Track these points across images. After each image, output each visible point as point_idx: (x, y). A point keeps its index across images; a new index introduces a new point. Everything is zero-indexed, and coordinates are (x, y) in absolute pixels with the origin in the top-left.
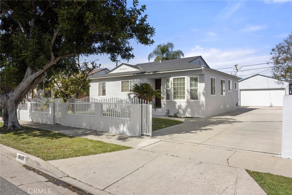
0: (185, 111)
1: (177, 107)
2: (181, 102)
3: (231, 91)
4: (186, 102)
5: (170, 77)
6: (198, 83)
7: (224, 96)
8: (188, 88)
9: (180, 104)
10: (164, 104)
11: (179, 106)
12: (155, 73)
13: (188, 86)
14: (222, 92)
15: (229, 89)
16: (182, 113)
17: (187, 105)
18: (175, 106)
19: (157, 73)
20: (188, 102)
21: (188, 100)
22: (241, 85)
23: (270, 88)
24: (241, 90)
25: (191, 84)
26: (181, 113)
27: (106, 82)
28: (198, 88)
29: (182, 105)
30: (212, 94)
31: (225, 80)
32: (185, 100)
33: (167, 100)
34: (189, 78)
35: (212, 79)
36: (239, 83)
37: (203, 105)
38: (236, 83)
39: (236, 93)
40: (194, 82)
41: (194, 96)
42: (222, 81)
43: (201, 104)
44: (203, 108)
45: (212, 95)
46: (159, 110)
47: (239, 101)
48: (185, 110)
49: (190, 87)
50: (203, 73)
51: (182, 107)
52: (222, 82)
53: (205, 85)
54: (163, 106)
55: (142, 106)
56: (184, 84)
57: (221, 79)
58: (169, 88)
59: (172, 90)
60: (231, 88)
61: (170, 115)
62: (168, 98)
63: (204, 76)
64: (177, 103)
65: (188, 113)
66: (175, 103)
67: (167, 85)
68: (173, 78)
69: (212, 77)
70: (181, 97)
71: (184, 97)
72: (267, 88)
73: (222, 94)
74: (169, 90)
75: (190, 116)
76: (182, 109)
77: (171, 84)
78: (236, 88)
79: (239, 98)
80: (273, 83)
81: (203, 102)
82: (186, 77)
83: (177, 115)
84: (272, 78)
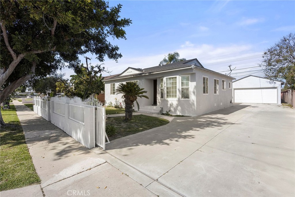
0: (175, 110)
1: (169, 105)
2: (173, 101)
3: (225, 90)
4: (177, 100)
5: (163, 77)
6: (190, 82)
7: (218, 95)
8: (180, 87)
9: (172, 102)
10: (159, 102)
11: (170, 105)
12: (150, 74)
13: (179, 85)
14: (216, 91)
15: (223, 88)
16: (173, 110)
17: (178, 104)
18: (168, 104)
19: (152, 73)
20: (179, 100)
21: (179, 99)
22: (235, 85)
23: (262, 87)
24: (234, 89)
25: (182, 83)
26: (172, 112)
27: (115, 83)
28: (190, 87)
29: (173, 103)
30: (204, 92)
31: (218, 79)
32: (177, 99)
33: (162, 99)
34: (181, 77)
35: (204, 79)
36: (233, 83)
37: (193, 104)
38: (230, 83)
39: (230, 92)
40: (185, 81)
41: (185, 95)
42: (215, 80)
43: (192, 103)
44: (193, 107)
45: (204, 94)
46: (155, 107)
47: (233, 99)
48: (176, 108)
49: (182, 86)
50: (194, 72)
51: (173, 105)
52: (216, 82)
53: (196, 84)
54: (158, 103)
55: (96, 109)
56: (176, 83)
57: (214, 78)
58: (163, 87)
59: (165, 89)
60: (225, 87)
61: (163, 112)
62: (162, 97)
63: (195, 75)
64: (169, 101)
65: (179, 111)
66: (167, 101)
67: (161, 85)
68: (166, 78)
69: (204, 76)
70: (173, 96)
71: (176, 96)
72: (259, 87)
73: (215, 92)
74: (163, 89)
75: (181, 114)
76: (174, 107)
77: (164, 83)
78: (230, 87)
79: (233, 96)
80: (265, 83)
81: (193, 101)
82: (177, 76)
83: (169, 113)
84: (265, 78)
